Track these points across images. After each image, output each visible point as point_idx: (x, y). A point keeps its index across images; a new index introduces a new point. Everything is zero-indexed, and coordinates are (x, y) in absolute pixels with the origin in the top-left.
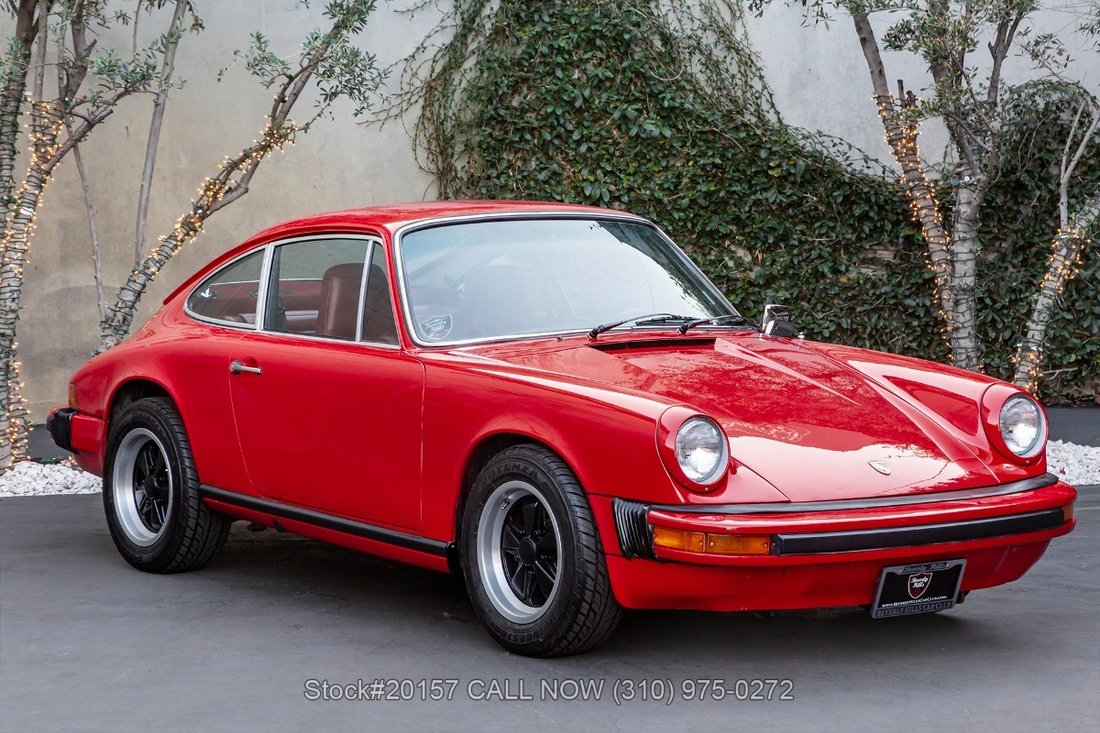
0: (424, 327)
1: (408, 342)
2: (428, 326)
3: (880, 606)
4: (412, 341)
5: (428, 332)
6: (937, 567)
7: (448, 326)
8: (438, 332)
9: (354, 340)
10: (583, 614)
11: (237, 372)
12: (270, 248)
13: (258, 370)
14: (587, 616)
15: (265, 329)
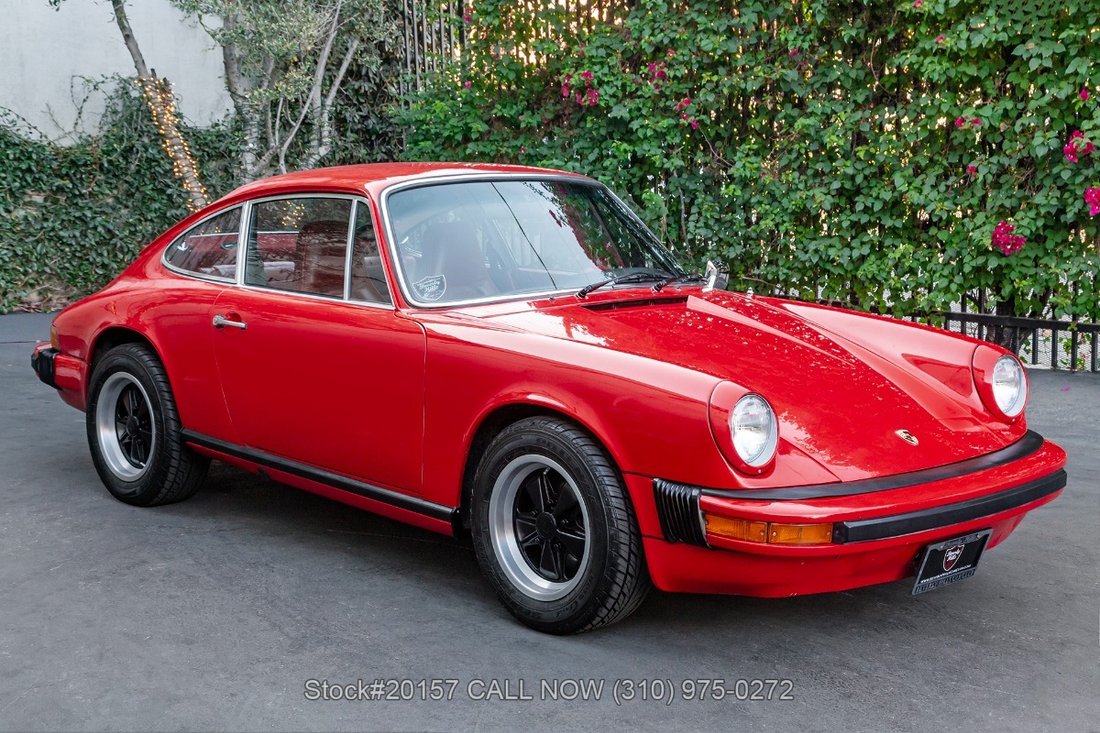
0: (418, 288)
1: (402, 301)
2: (422, 286)
3: (919, 582)
4: (407, 301)
5: (422, 292)
6: (970, 539)
7: (441, 286)
8: (432, 293)
9: (342, 298)
10: (613, 598)
11: (220, 326)
12: (247, 206)
13: (242, 325)
14: (617, 600)
15: (246, 284)
